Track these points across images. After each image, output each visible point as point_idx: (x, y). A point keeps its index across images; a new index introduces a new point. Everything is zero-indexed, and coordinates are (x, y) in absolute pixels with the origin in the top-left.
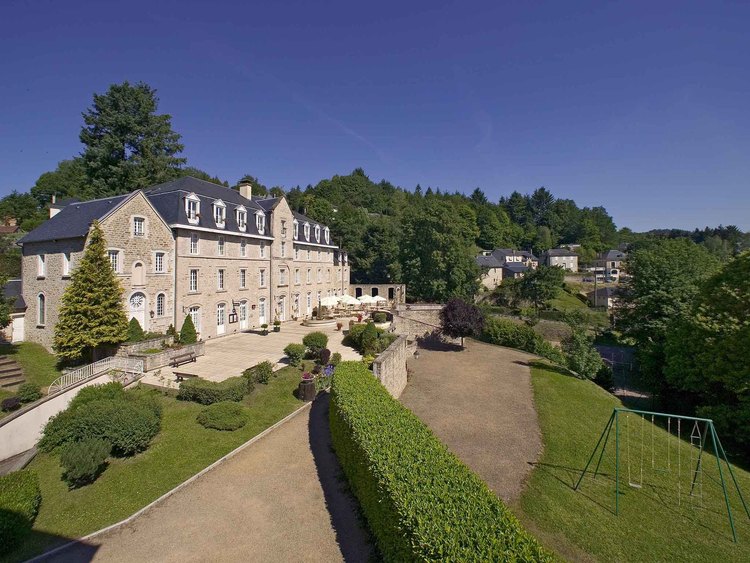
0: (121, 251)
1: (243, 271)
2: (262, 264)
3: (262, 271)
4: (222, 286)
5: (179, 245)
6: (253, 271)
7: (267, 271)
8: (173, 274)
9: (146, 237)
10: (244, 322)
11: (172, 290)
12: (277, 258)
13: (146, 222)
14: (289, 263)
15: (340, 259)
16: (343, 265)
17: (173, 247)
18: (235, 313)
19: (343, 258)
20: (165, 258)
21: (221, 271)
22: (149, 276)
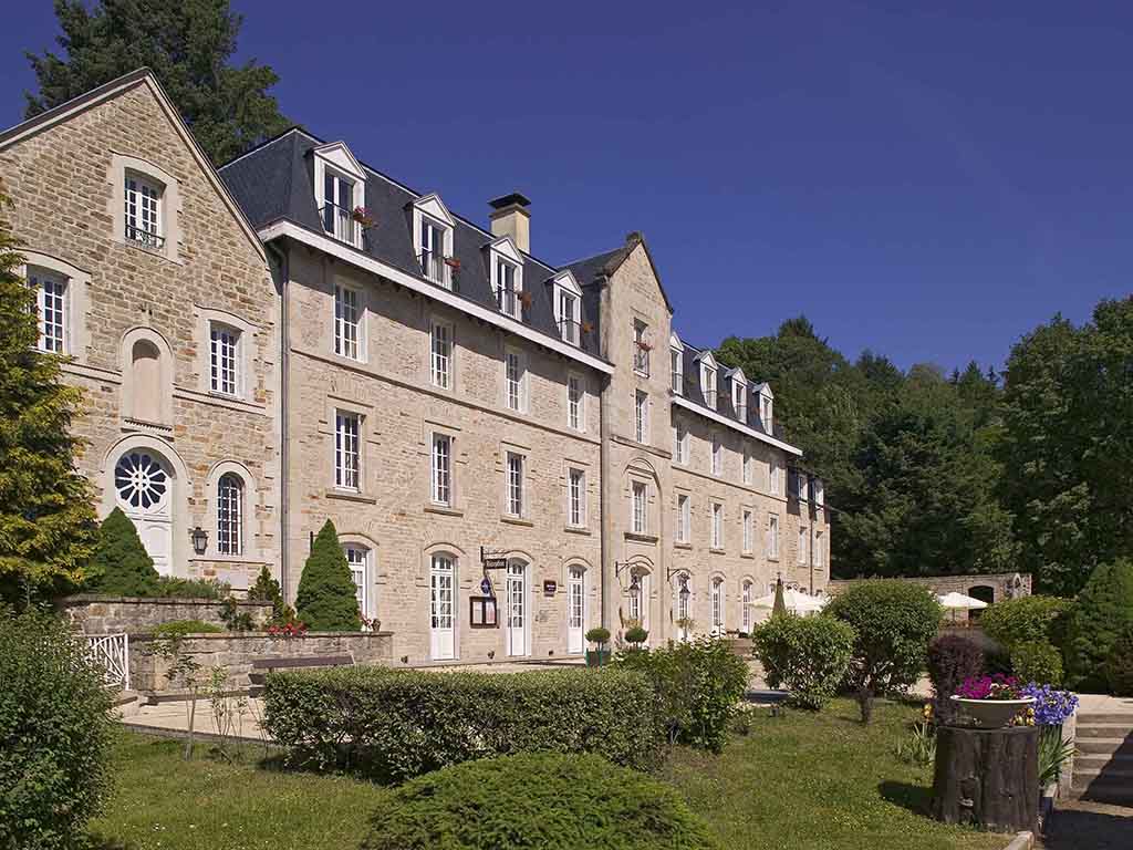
0: (78, 281)
1: (516, 461)
2: (574, 450)
3: (576, 475)
4: (445, 494)
5: (295, 310)
6: (547, 465)
7: (591, 476)
8: (273, 410)
9: (172, 253)
10: (518, 633)
11: (272, 468)
12: (623, 441)
13: (173, 197)
14: (659, 464)
15: (804, 494)
16: (813, 516)
17: (274, 315)
18: (487, 596)
19: (811, 495)
20: (245, 348)
21: (443, 443)
22: (183, 396)
